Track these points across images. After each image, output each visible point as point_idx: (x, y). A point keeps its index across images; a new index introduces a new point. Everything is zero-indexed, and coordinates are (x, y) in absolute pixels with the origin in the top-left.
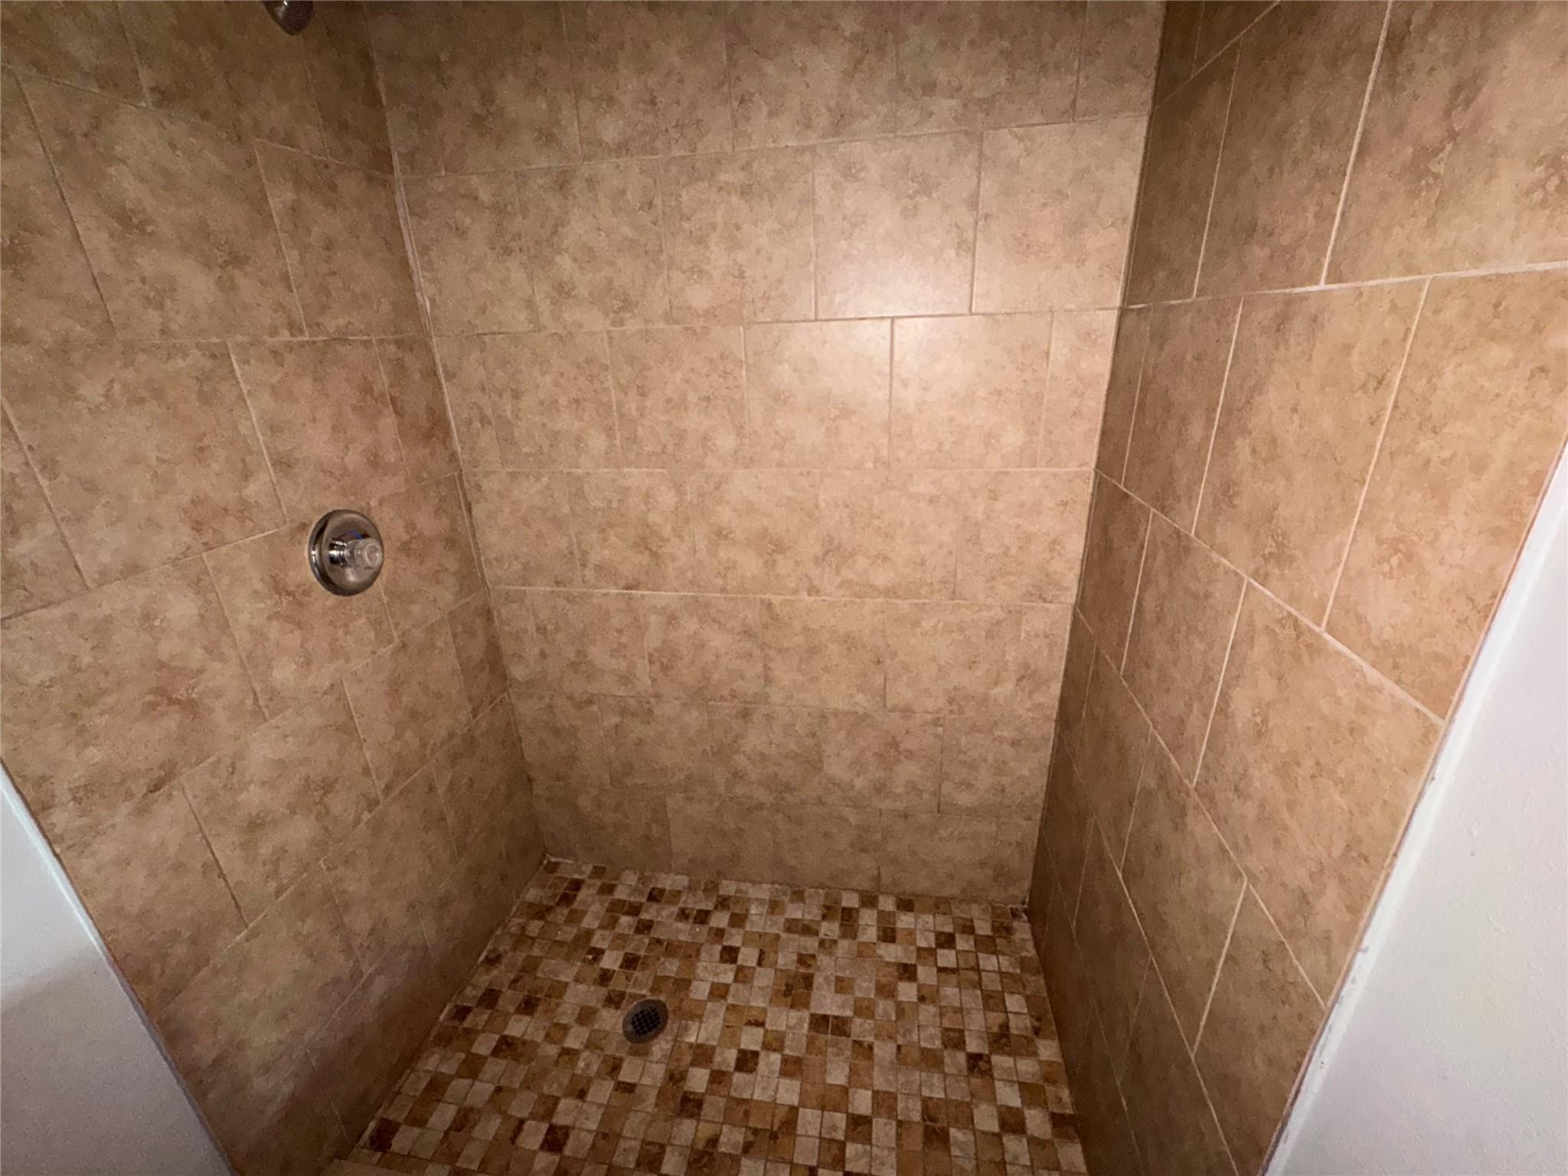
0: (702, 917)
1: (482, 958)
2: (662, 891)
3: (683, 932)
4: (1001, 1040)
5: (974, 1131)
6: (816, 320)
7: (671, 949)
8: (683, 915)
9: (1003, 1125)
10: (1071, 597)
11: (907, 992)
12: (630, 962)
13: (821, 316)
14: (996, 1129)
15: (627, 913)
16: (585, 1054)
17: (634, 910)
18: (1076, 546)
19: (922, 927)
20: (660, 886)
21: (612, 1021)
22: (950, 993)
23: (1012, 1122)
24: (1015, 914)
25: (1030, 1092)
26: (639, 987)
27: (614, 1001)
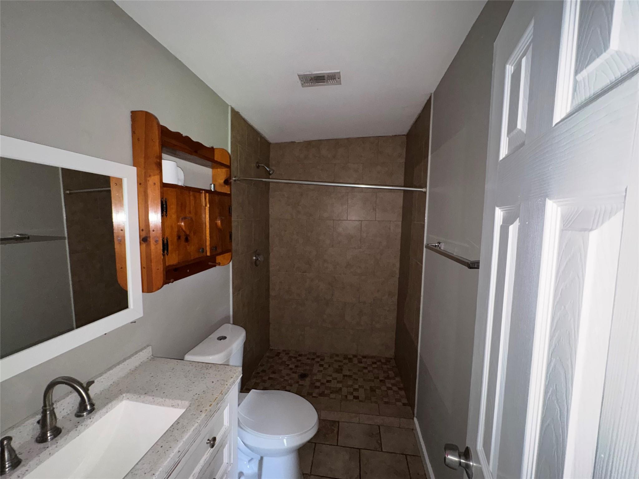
0: (313, 359)
1: (259, 364)
2: (302, 354)
3: (309, 362)
4: (388, 378)
5: (381, 390)
6: (347, 220)
7: (307, 364)
8: (308, 359)
9: (387, 389)
10: (398, 276)
11: (365, 371)
12: (296, 366)
13: (348, 219)
14: (386, 390)
15: (294, 358)
16: (290, 380)
17: (295, 358)
18: (398, 265)
19: (369, 361)
20: (301, 353)
21: (295, 376)
22: (376, 371)
23: (390, 389)
24: (391, 359)
25: (393, 385)
26: (301, 371)
27: (295, 373)
